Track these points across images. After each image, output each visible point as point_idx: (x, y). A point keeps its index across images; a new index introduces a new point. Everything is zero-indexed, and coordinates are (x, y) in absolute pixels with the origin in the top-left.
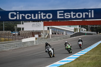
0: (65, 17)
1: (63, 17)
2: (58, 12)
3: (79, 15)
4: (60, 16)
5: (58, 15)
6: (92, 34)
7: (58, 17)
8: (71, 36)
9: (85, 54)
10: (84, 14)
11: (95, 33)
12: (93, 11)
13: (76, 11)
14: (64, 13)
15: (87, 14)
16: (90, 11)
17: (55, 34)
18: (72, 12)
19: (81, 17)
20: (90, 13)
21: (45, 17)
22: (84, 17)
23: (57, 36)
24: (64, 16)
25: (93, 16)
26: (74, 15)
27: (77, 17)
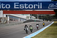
0: (20, 8)
1: (18, 8)
2: (15, 4)
3: (31, 6)
4: (16, 7)
5: (15, 6)
6: (40, 21)
7: (15, 7)
8: (24, 22)
9: (35, 36)
10: (35, 5)
11: (42, 20)
12: (41, 3)
13: (28, 3)
14: (19, 4)
15: (37, 5)
16: (39, 3)
17: (12, 20)
18: (25, 4)
19: (32, 8)
20: (39, 5)
21: (4, 7)
22: (34, 8)
23: (13, 22)
24: (19, 6)
25: (41, 8)
26: (27, 6)
27: (29, 8)
